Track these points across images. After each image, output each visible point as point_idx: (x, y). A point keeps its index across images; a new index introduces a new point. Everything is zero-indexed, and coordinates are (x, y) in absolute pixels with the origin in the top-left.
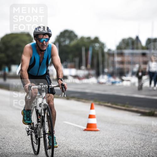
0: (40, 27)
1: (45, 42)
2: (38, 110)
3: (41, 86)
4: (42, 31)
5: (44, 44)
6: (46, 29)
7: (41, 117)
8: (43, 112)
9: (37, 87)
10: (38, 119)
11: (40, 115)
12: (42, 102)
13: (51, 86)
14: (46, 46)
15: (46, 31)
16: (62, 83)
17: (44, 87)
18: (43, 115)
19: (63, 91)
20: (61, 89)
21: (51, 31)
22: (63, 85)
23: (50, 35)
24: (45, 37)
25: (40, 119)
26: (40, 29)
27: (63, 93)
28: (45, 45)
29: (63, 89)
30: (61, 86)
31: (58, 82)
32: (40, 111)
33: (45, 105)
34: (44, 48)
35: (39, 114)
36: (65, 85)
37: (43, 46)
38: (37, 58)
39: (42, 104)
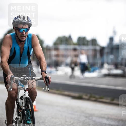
0: (19, 17)
1: (24, 33)
2: (19, 103)
3: (24, 78)
4: (22, 20)
5: (23, 34)
6: (26, 19)
7: (22, 111)
8: (24, 105)
9: (19, 78)
10: (18, 113)
11: (21, 109)
12: (24, 94)
13: (34, 78)
14: (26, 37)
15: (26, 21)
16: (46, 76)
17: (27, 79)
18: (24, 108)
19: (47, 84)
20: (44, 82)
21: (31, 21)
22: (47, 78)
23: (30, 25)
24: (24, 27)
25: (20, 112)
26: (19, 18)
27: (47, 87)
28: (25, 35)
29: (47, 83)
30: (44, 79)
31: (42, 75)
32: (21, 104)
33: (27, 98)
34: (24, 38)
35: (20, 107)
36: (50, 78)
37: (22, 36)
38: (18, 48)
39: (24, 97)
